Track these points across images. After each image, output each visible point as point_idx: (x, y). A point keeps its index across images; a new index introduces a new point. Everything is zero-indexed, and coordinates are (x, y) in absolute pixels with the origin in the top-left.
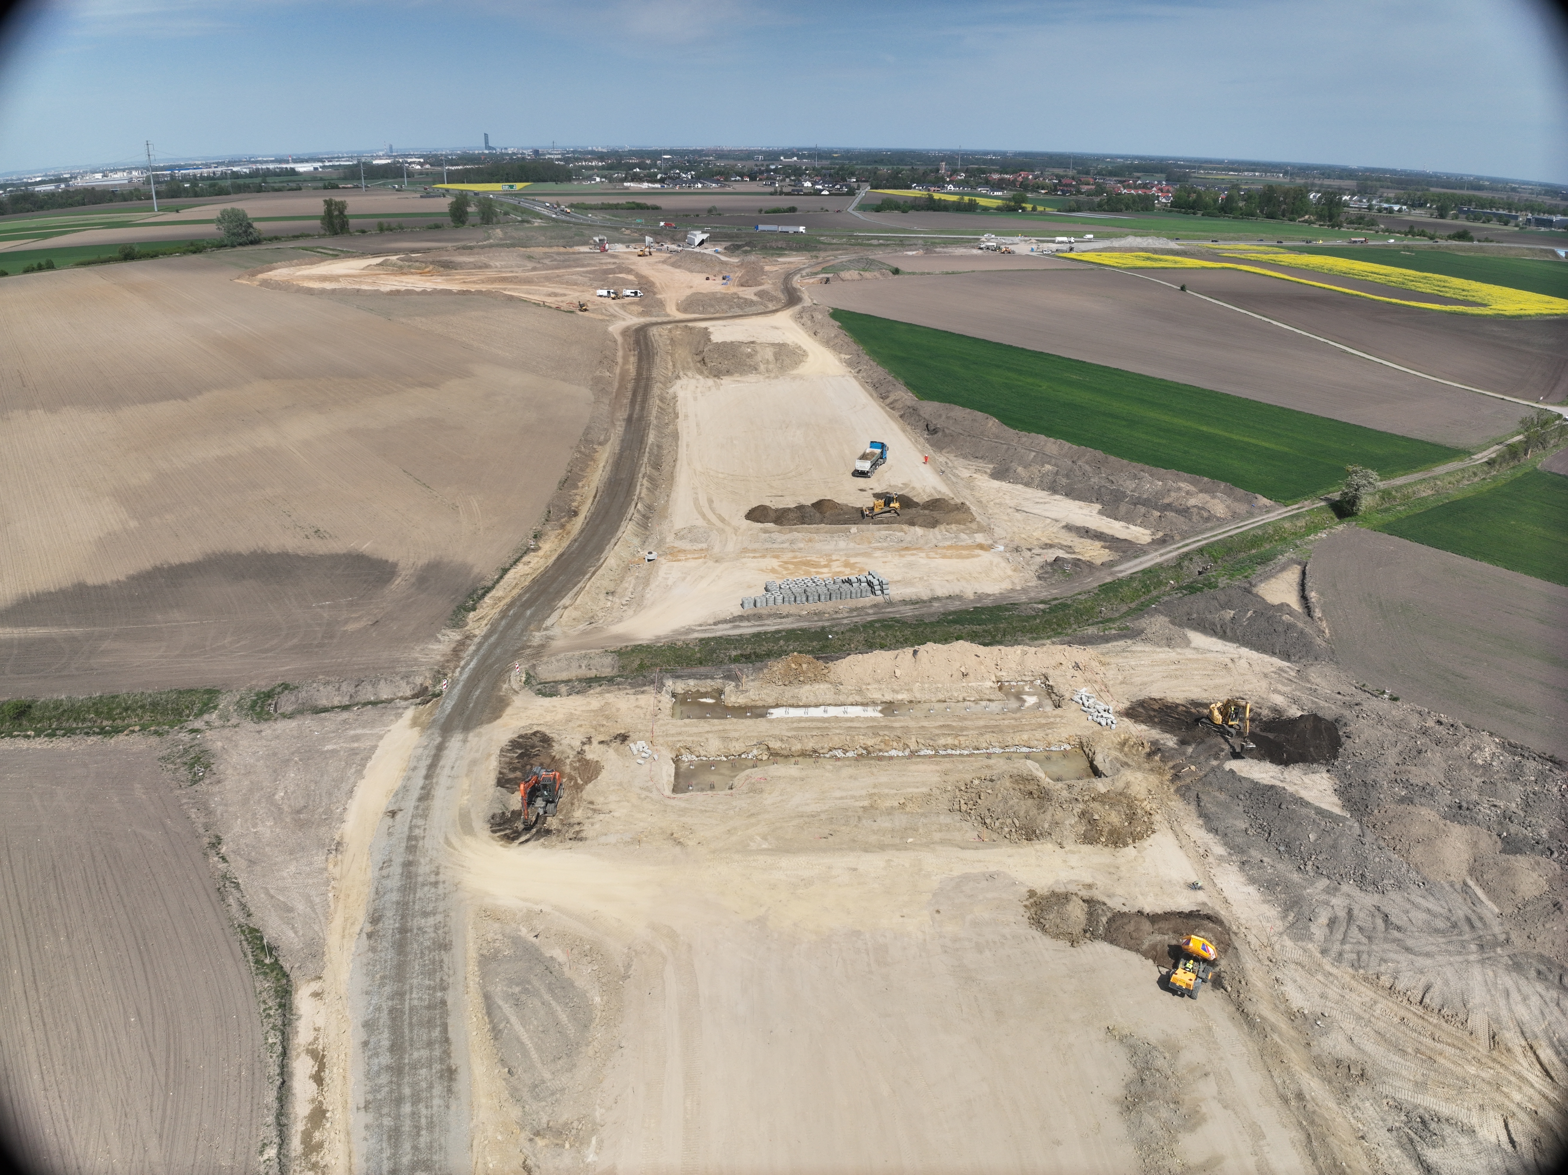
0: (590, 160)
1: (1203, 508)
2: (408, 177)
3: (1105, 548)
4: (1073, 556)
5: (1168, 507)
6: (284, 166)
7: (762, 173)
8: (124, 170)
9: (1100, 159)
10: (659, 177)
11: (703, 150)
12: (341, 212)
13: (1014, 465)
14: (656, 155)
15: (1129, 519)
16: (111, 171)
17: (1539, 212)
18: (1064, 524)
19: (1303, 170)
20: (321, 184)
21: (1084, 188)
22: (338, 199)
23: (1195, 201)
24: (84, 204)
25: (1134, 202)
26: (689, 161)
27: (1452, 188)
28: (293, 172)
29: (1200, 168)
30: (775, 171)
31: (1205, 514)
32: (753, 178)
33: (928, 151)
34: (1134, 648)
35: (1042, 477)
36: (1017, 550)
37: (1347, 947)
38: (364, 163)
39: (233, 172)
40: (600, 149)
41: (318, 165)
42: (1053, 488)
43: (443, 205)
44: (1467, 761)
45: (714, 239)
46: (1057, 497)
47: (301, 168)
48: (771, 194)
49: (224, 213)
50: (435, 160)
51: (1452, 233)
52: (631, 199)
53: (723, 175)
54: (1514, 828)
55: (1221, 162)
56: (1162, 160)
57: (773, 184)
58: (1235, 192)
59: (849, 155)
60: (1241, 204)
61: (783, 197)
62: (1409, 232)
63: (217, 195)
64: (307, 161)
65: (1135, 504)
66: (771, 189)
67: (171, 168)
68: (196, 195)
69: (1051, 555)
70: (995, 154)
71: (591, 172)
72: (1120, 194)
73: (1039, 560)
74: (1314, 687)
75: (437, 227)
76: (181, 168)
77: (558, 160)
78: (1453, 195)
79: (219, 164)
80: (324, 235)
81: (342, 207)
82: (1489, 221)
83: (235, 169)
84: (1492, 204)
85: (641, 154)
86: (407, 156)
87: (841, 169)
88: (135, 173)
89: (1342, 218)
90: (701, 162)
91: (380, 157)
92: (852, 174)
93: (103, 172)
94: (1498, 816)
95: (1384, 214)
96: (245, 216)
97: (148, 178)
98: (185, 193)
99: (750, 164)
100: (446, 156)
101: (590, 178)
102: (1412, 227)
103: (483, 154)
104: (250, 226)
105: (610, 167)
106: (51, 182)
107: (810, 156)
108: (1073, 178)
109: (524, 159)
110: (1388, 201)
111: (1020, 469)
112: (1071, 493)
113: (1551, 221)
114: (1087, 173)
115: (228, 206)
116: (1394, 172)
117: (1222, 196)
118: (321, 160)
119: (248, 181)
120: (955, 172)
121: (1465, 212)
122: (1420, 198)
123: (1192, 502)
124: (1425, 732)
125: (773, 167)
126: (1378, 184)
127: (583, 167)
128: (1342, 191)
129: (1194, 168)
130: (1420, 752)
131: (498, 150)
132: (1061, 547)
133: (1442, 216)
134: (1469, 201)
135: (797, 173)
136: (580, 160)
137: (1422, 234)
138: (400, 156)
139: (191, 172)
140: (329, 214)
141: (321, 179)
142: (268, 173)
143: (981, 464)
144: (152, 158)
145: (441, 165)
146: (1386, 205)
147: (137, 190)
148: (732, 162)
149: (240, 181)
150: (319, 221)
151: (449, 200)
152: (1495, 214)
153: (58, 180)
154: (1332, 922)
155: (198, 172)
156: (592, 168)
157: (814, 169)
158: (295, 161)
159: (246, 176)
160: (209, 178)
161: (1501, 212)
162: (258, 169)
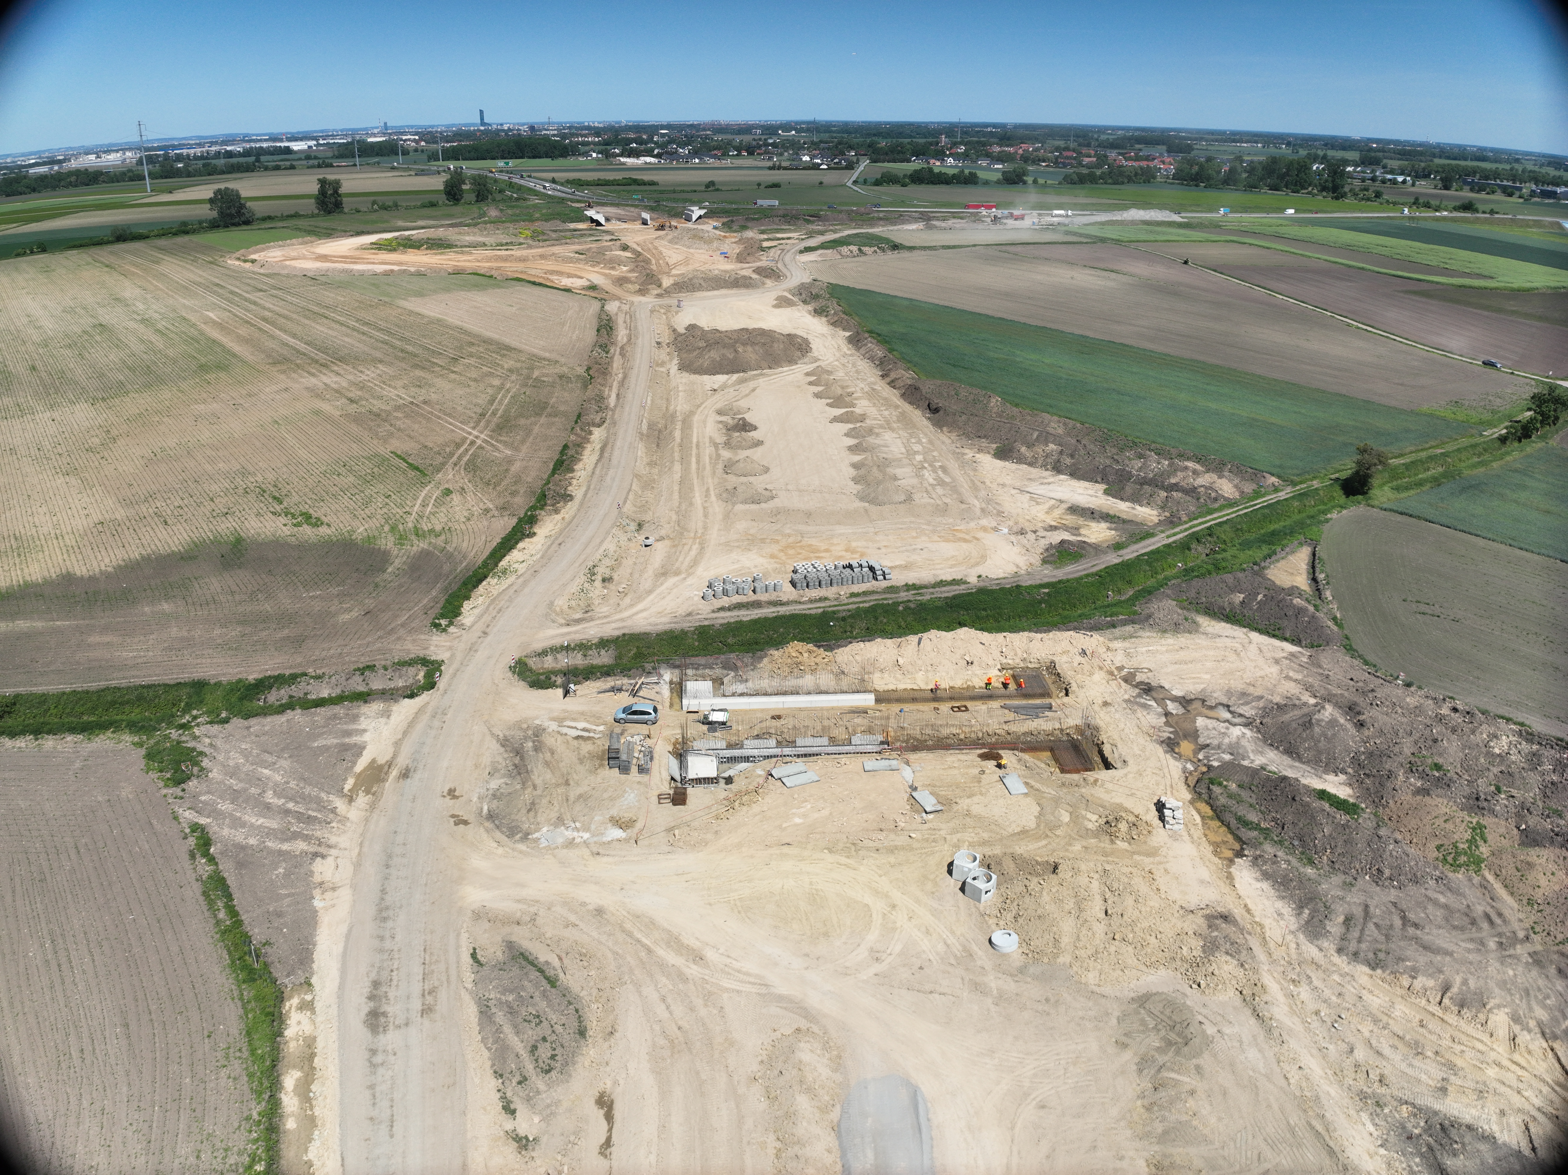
0: (585, 136)
1: (1211, 488)
2: (403, 154)
3: (1111, 529)
4: (1079, 538)
5: (1175, 487)
6: (278, 144)
7: (759, 147)
8: (117, 151)
9: (1102, 130)
10: (656, 152)
11: (699, 125)
12: (336, 191)
13: (1018, 445)
14: (653, 129)
15: (1135, 499)
16: (105, 152)
17: (1543, 183)
18: (1069, 505)
19: (1307, 141)
20: (316, 162)
21: (1086, 160)
22: (331, 177)
23: (1197, 174)
24: (76, 186)
25: (1136, 174)
26: (686, 136)
27: (1455, 159)
28: (288, 150)
29: (1202, 139)
30: (773, 145)
31: (1213, 495)
32: (751, 153)
33: (927, 123)
34: (1141, 633)
35: (1047, 457)
36: (1022, 532)
37: (1363, 946)
38: (358, 141)
39: (227, 151)
40: (596, 125)
41: (312, 143)
42: (1057, 469)
43: (437, 183)
44: (1484, 750)
45: (711, 214)
46: (1062, 477)
47: (296, 146)
48: (770, 168)
49: (218, 192)
50: (428, 136)
51: (1458, 204)
52: (627, 175)
53: (722, 150)
54: (1533, 821)
55: (1223, 133)
56: (1164, 131)
57: (770, 159)
58: (1237, 164)
59: (847, 129)
60: (1244, 175)
61: (782, 172)
62: (1414, 203)
63: (210, 175)
64: (301, 139)
65: (1142, 484)
66: (770, 164)
67: (164, 148)
68: (189, 175)
69: (1057, 537)
70: (994, 126)
71: (587, 148)
72: (1122, 166)
73: (1044, 543)
74: (1327, 672)
75: (433, 205)
76: (174, 147)
77: (554, 135)
78: (1458, 166)
79: (212, 144)
80: (318, 215)
81: (337, 184)
82: (1493, 192)
83: (229, 148)
84: (1496, 175)
85: (638, 128)
86: (403, 133)
87: (840, 143)
88: (129, 154)
89: (1347, 189)
90: (698, 136)
91: (374, 135)
92: (851, 148)
93: (96, 153)
94: (1516, 807)
95: (1388, 184)
96: (238, 196)
97: (141, 158)
98: (177, 173)
99: (747, 138)
100: (441, 133)
101: (586, 154)
102: (1417, 199)
103: (479, 130)
104: (242, 206)
105: (607, 143)
106: (44, 164)
107: (808, 130)
108: (1074, 151)
109: (519, 135)
110: (1392, 172)
111: (1023, 449)
112: (1075, 474)
113: (1555, 193)
114: (1088, 145)
115: (222, 186)
116: (1396, 142)
117: (1225, 168)
118: (316, 139)
119: (242, 160)
120: (955, 144)
121: (1469, 183)
122: (1424, 169)
123: (1200, 481)
124: (1440, 719)
125: (771, 141)
126: (1381, 154)
127: (578, 143)
128: (1346, 163)
129: (1196, 139)
130: (1435, 741)
131: (495, 126)
132: (1066, 528)
133: (1446, 188)
134: (1474, 172)
135: (796, 147)
136: (577, 135)
137: (1427, 206)
138: (395, 133)
139: (185, 152)
140: (322, 192)
141: (316, 158)
142: (261, 152)
143: (984, 443)
144: (144, 138)
145: (436, 142)
146: (1389, 177)
147: (130, 171)
148: (730, 137)
149: (234, 160)
150: (313, 201)
151: (445, 177)
152: (1498, 185)
153: (52, 162)
154: (1348, 920)
155: (192, 151)
156: (588, 144)
157: (813, 143)
158: (290, 140)
159: (240, 155)
160: (202, 158)
161: (1505, 183)
162: (251, 148)
